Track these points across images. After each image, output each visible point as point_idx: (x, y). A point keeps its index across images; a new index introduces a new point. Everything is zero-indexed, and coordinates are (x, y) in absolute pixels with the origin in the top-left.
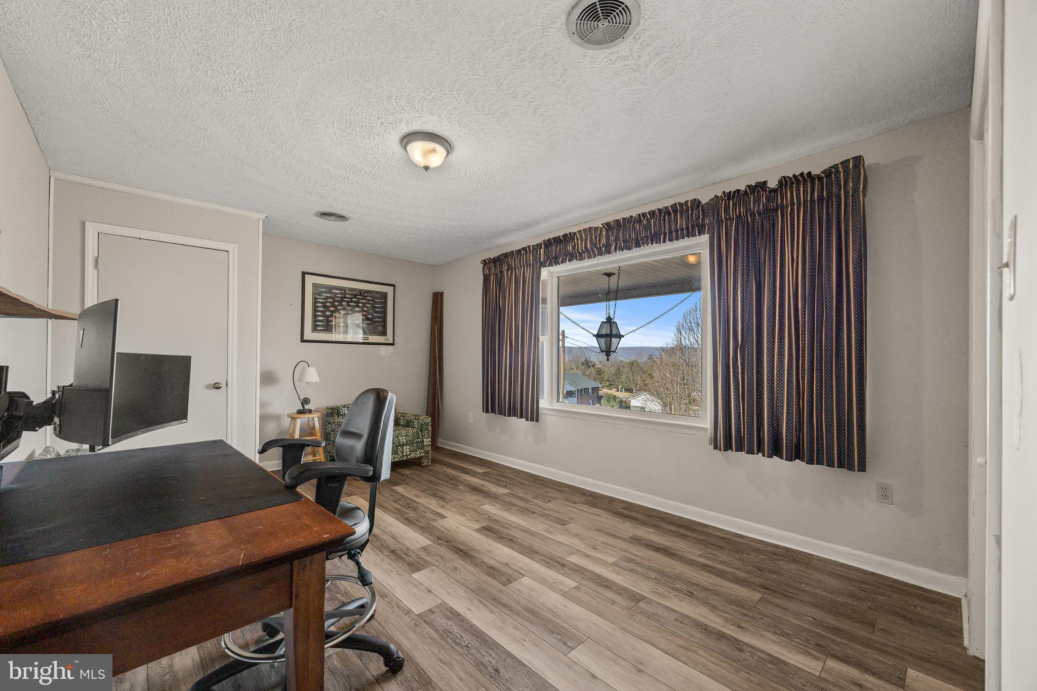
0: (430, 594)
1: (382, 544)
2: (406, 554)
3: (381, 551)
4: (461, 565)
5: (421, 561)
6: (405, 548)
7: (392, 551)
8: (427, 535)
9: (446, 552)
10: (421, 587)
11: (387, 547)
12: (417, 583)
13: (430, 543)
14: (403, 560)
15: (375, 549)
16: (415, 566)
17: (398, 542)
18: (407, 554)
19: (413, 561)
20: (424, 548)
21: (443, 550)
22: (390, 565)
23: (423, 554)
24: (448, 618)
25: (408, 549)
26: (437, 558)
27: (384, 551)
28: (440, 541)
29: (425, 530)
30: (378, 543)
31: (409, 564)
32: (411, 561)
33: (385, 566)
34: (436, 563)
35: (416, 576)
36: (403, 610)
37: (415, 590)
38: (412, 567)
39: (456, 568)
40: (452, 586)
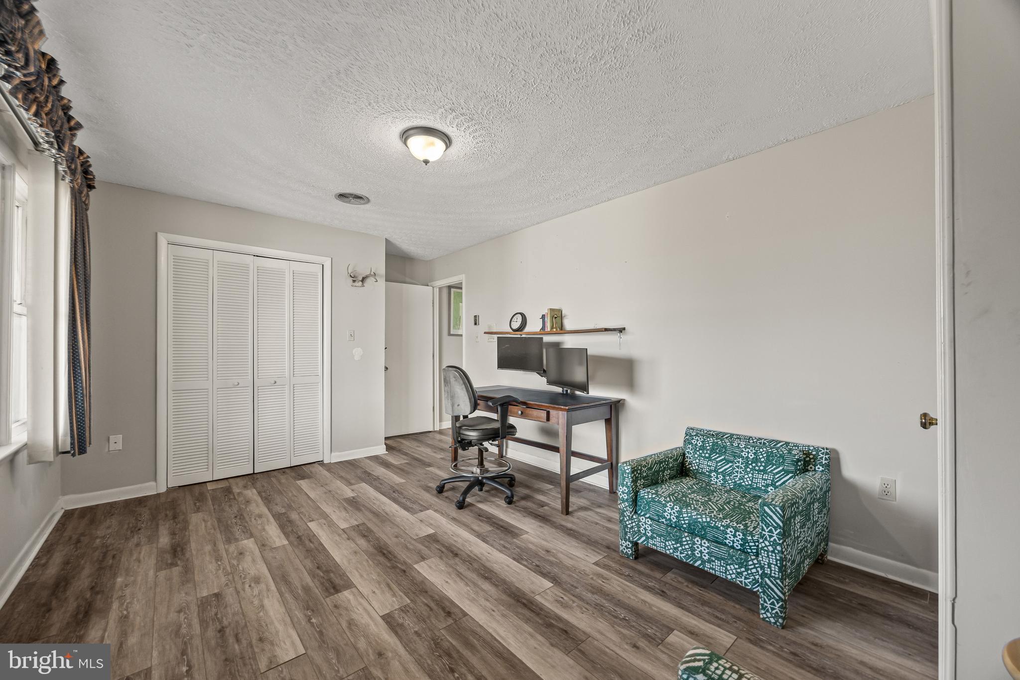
0: (421, 519)
1: (471, 564)
2: (442, 552)
3: (469, 556)
4: (390, 539)
5: (427, 544)
6: (444, 559)
7: (456, 555)
8: (419, 579)
9: (400, 553)
10: (427, 524)
11: (464, 561)
12: (431, 527)
13: (416, 566)
14: (444, 546)
15: (476, 558)
16: (432, 539)
17: (453, 567)
18: (440, 552)
19: (434, 545)
20: (423, 558)
21: (403, 555)
22: (455, 541)
23: (425, 551)
24: (412, 508)
25: (441, 558)
26: (411, 547)
27: (466, 556)
28: (403, 568)
29: (420, 588)
30: (476, 565)
31: (438, 541)
32: (436, 544)
33: (459, 540)
34: (413, 542)
35: (431, 531)
36: (439, 512)
37: (432, 522)
38: (435, 539)
39: (397, 537)
40: (404, 524)
